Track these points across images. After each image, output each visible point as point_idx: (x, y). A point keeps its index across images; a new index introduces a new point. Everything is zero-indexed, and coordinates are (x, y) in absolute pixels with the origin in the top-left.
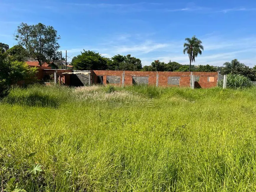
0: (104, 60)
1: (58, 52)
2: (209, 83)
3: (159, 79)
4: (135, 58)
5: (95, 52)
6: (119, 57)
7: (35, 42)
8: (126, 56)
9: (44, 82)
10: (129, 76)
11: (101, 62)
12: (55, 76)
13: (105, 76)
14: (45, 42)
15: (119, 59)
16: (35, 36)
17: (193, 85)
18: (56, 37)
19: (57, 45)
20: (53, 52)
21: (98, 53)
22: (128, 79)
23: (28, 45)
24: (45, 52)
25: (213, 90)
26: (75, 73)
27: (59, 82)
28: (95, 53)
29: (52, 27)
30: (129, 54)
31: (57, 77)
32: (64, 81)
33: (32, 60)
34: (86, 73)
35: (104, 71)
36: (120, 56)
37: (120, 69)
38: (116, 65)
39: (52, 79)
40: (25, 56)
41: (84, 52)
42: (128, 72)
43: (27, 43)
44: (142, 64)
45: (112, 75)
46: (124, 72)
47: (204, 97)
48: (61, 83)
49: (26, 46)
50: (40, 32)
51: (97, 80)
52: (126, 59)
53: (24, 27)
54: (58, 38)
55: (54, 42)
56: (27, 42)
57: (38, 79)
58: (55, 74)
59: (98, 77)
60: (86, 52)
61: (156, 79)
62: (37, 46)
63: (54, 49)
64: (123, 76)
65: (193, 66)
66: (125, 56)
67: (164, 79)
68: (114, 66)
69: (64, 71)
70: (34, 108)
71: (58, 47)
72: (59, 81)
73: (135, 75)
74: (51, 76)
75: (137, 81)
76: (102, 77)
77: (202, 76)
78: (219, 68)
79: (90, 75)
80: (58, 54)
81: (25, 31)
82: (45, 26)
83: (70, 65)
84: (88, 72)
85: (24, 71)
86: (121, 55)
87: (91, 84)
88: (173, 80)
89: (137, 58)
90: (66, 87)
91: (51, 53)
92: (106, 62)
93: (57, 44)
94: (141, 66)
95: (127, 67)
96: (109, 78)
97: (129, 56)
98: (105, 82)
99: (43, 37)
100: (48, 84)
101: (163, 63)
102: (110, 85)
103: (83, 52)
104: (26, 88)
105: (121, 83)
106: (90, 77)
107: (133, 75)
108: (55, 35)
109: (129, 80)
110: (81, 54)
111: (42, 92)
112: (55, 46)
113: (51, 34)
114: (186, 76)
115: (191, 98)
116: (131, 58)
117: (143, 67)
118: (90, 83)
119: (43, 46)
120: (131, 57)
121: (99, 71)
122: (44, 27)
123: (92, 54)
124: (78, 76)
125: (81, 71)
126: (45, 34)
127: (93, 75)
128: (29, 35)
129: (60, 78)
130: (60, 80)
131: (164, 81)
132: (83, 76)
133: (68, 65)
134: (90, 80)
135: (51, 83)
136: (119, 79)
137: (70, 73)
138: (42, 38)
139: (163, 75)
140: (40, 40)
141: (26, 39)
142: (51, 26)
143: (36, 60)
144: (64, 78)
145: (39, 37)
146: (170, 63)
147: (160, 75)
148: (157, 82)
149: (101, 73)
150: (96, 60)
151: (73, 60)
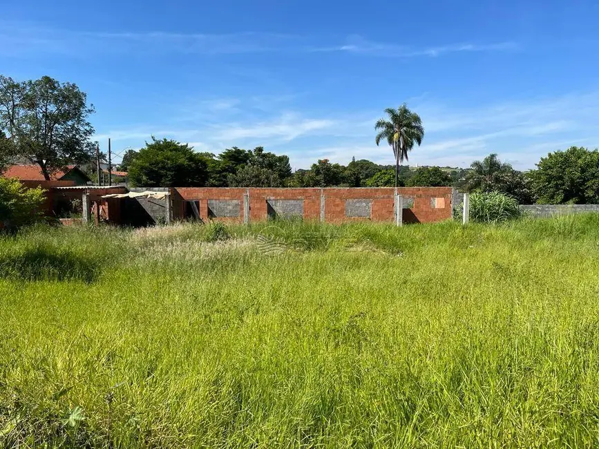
0: (200, 161)
1: (88, 144)
2: (434, 211)
3: (327, 205)
4: (274, 156)
5: (178, 143)
6: (235, 152)
7: (33, 121)
8: (252, 150)
9: (59, 218)
10: (258, 198)
11: (193, 165)
12: (85, 204)
13: (205, 201)
14: (57, 121)
15: (236, 157)
16: (33, 106)
17: (399, 217)
18: (83, 108)
19: (88, 128)
20: (78, 143)
21: (187, 146)
22: (258, 206)
23: (16, 129)
24: (58, 143)
25: (442, 227)
26: (132, 195)
27: (95, 216)
28: (180, 145)
29: (74, 85)
30: (259, 146)
31: (90, 204)
32: (107, 214)
33: (25, 163)
34: (160, 194)
35: (201, 189)
36: (238, 152)
37: (238, 183)
38: (230, 172)
39: (77, 211)
40: (7, 154)
41: (153, 143)
42: (257, 190)
43: (13, 124)
44: (291, 166)
45: (221, 198)
46: (248, 191)
47: (421, 243)
48: (99, 218)
49: (10, 130)
50: (44, 97)
51: (185, 211)
52: (253, 156)
53: (5, 85)
54: (90, 111)
55: (79, 122)
56: (12, 121)
57: (45, 215)
58: (84, 199)
59: (188, 204)
60: (158, 143)
61: (319, 205)
62: (38, 130)
63: (81, 136)
64: (245, 200)
65: (407, 167)
66: (249, 151)
67: (338, 205)
68: (224, 173)
69: (107, 191)
70: (38, 284)
71: (90, 132)
72: (93, 213)
73: (272, 198)
74: (75, 203)
75: (278, 208)
76: (197, 203)
77: (420, 197)
78: (463, 171)
79: (168, 200)
80: (90, 149)
81: (8, 94)
82: (57, 82)
83: (118, 170)
84: (164, 190)
85: (14, 201)
86: (241, 148)
87: (171, 221)
88: (358, 205)
89: (278, 156)
90: (113, 228)
91: (71, 145)
92: (204, 164)
93: (88, 124)
94: (288, 170)
95: (256, 176)
96: (213, 204)
97: (260, 149)
98: (203, 213)
99: (52, 108)
100: (66, 222)
101: (337, 166)
102: (216, 221)
103: (151, 142)
104: (15, 236)
105: (242, 216)
106: (168, 203)
107: (268, 198)
108: (82, 104)
109: (259, 209)
110: (146, 148)
111: (55, 243)
112: (82, 128)
113: (72, 103)
114: (383, 198)
115: (394, 246)
116: (264, 156)
117: (293, 171)
118: (168, 217)
119: (51, 130)
120: (263, 152)
121: (189, 189)
122: (56, 85)
123: (172, 148)
124: (139, 200)
125: (147, 190)
126: (56, 102)
127: (175, 199)
128: (17, 105)
129: (96, 208)
130: (96, 212)
131: (338, 209)
132: (152, 200)
133: (114, 172)
134: (168, 210)
135: (74, 221)
136: (237, 205)
137: (120, 196)
138: (48, 111)
139: (336, 195)
140: (46, 116)
141: (11, 113)
142: (71, 84)
143: (34, 163)
144: (107, 207)
145: (44, 109)
146: (354, 164)
147: (328, 196)
148: (322, 212)
149: (195, 195)
150: (183, 160)
151: (125, 158)
